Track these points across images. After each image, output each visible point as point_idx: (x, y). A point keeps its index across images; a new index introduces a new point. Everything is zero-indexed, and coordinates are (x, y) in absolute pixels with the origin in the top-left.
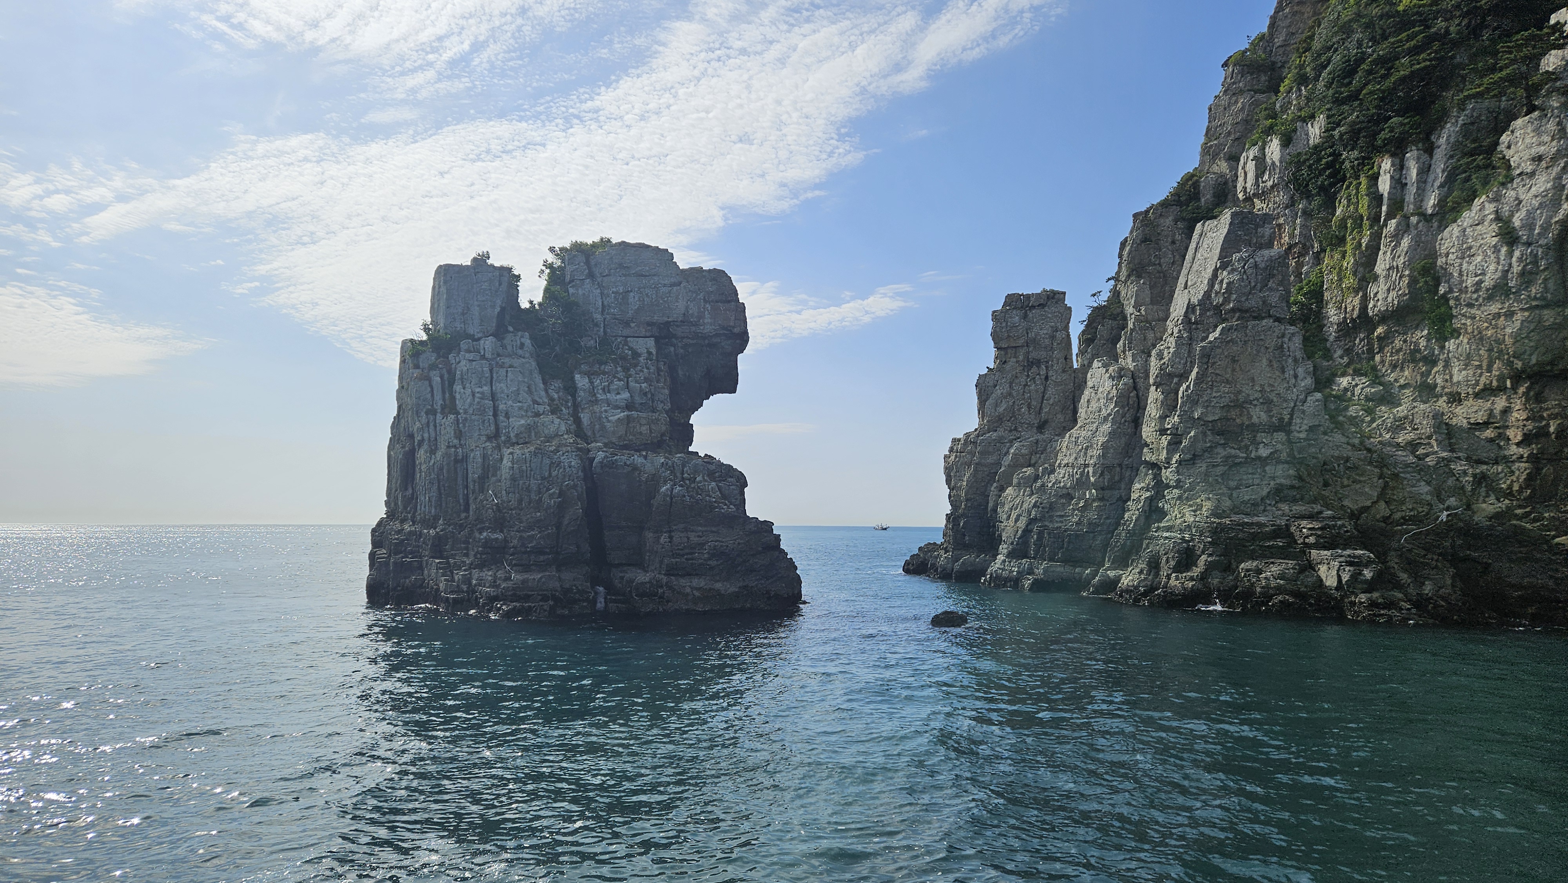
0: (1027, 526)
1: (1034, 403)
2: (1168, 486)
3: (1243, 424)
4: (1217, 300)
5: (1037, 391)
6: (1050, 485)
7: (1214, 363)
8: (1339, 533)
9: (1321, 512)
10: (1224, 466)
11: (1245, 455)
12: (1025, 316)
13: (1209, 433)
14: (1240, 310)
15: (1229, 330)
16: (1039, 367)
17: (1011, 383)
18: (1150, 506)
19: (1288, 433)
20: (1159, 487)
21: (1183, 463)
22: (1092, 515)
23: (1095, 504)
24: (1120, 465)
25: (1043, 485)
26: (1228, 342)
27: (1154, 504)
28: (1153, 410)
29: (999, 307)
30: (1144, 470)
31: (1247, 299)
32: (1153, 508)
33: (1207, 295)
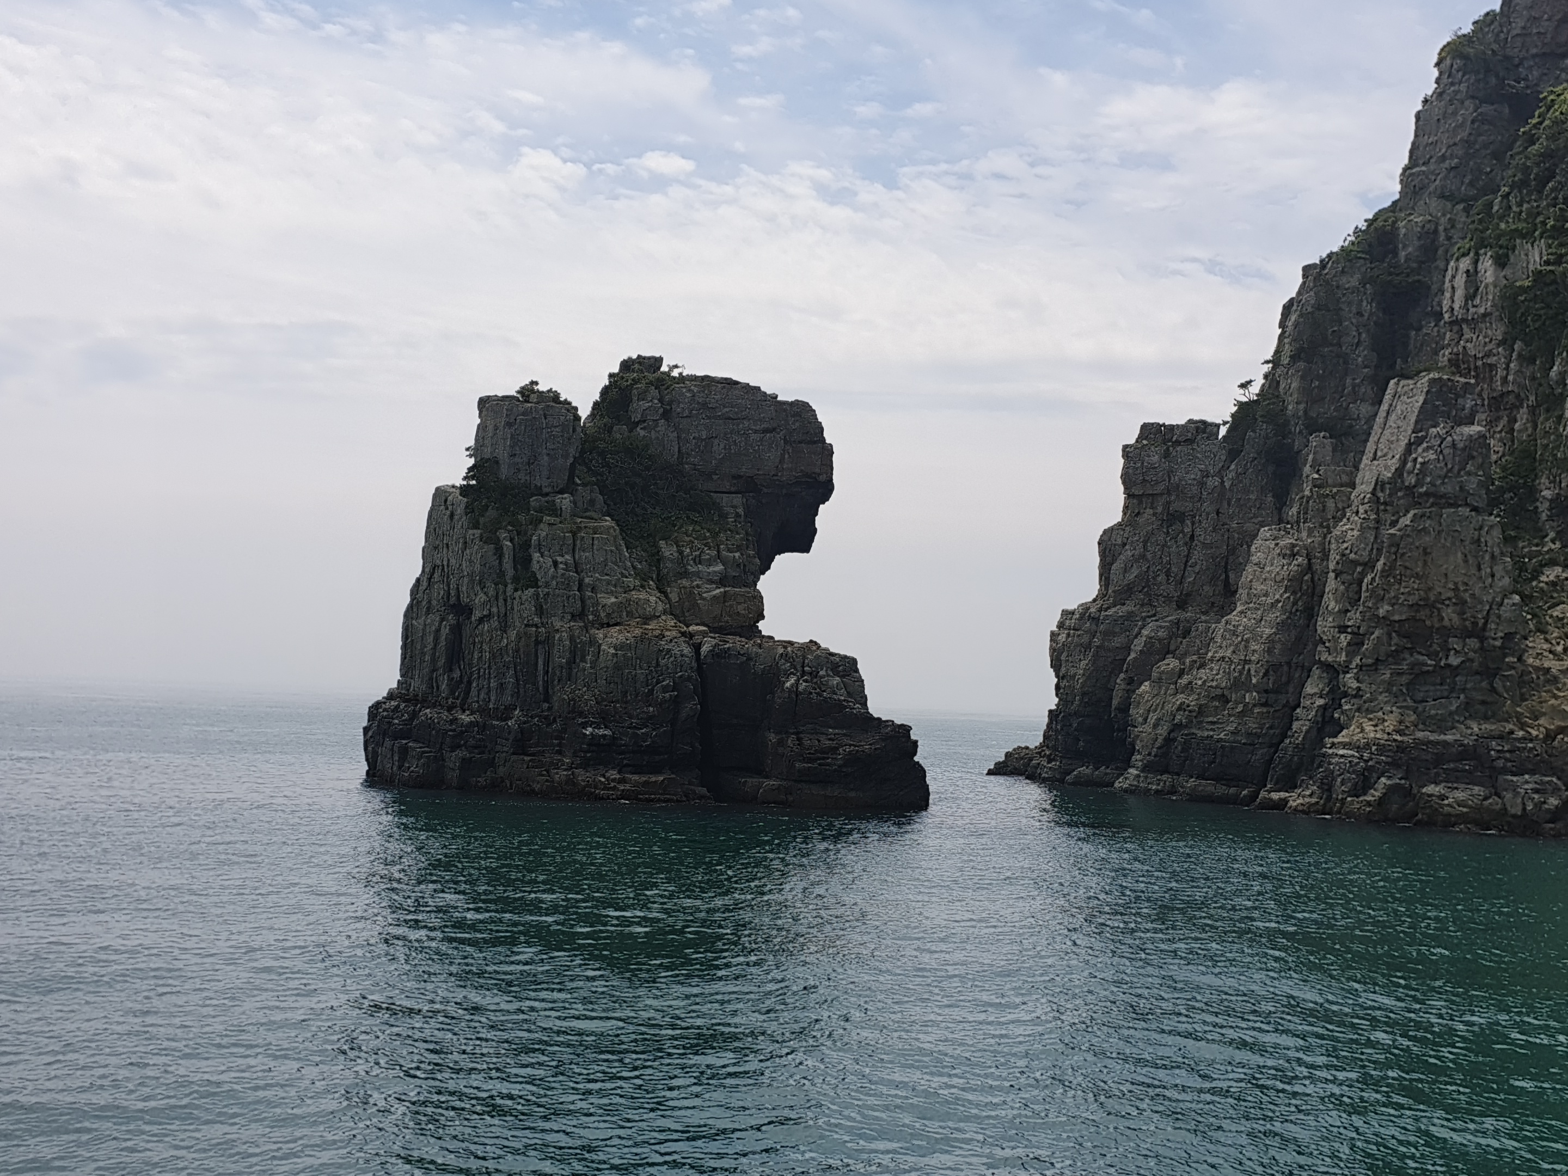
0: (1169, 734)
1: (1174, 569)
2: (1345, 695)
3: (1432, 627)
4: (1411, 480)
5: (1179, 554)
6: (1200, 682)
7: (1403, 554)
8: (1529, 757)
9: (1512, 732)
10: (1411, 674)
11: (1433, 663)
12: (1166, 455)
13: (1394, 634)
14: (1434, 495)
15: (1421, 517)
16: (1182, 522)
17: (1145, 543)
18: (1323, 716)
19: (1482, 639)
20: (1336, 695)
21: (1364, 668)
22: (1252, 725)
23: (1256, 710)
24: (1289, 664)
25: (1190, 683)
26: (1420, 531)
27: (1328, 714)
28: (1331, 603)
29: (1132, 441)
30: (1318, 672)
31: (1443, 483)
32: (1327, 719)
33: (1399, 472)
